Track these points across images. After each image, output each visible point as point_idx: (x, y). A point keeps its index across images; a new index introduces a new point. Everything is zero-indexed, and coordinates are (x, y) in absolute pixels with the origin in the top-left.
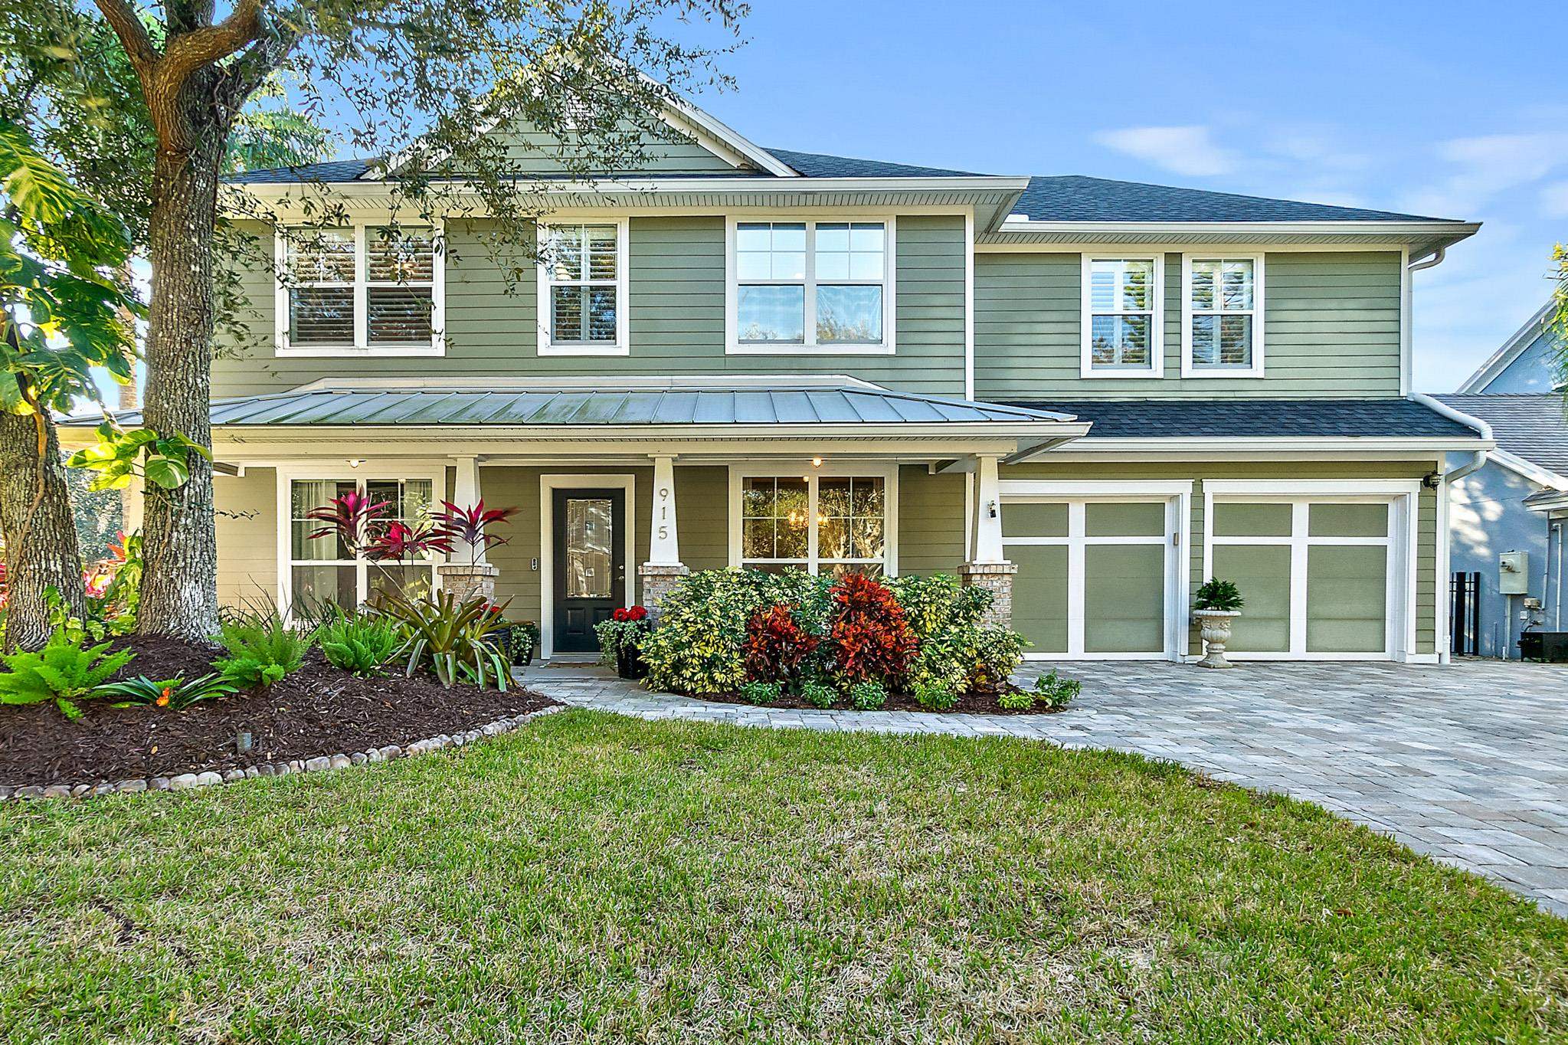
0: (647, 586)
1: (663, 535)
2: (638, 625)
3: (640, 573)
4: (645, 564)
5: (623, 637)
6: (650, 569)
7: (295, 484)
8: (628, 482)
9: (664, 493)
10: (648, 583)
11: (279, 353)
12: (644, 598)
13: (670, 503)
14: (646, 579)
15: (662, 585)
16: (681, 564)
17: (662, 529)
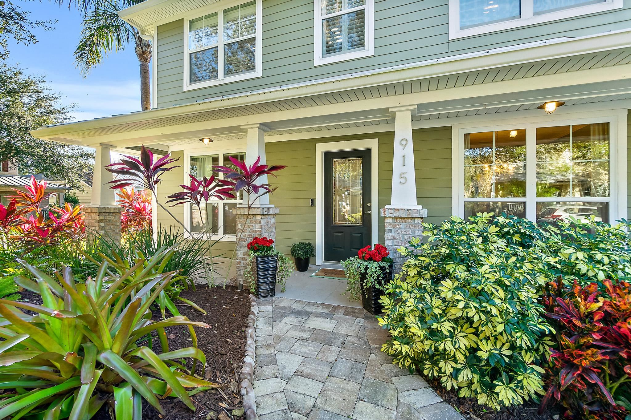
0: (388, 227)
1: (403, 180)
2: (380, 266)
3: (382, 215)
4: (387, 207)
5: (366, 279)
6: (391, 211)
7: (193, 159)
8: (373, 145)
9: (404, 142)
10: (390, 224)
11: (185, 89)
12: (386, 237)
13: (410, 150)
14: (388, 221)
15: (403, 226)
16: (420, 207)
17: (402, 175)
